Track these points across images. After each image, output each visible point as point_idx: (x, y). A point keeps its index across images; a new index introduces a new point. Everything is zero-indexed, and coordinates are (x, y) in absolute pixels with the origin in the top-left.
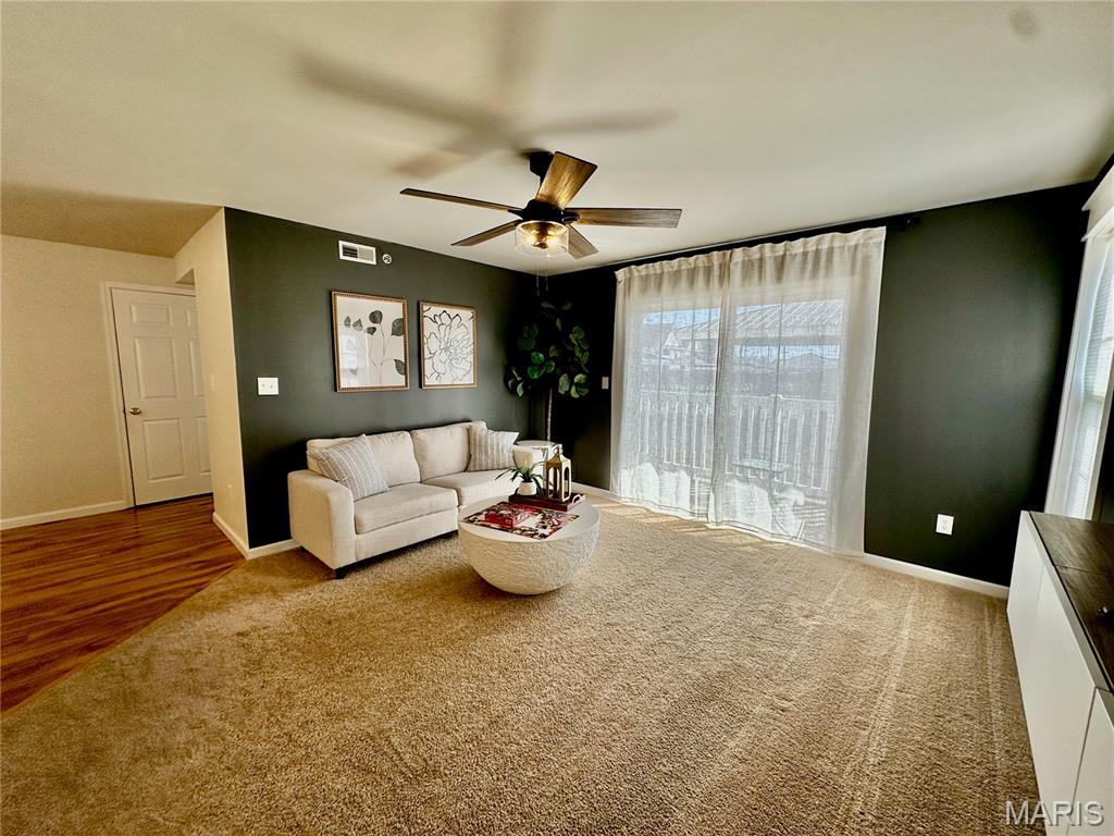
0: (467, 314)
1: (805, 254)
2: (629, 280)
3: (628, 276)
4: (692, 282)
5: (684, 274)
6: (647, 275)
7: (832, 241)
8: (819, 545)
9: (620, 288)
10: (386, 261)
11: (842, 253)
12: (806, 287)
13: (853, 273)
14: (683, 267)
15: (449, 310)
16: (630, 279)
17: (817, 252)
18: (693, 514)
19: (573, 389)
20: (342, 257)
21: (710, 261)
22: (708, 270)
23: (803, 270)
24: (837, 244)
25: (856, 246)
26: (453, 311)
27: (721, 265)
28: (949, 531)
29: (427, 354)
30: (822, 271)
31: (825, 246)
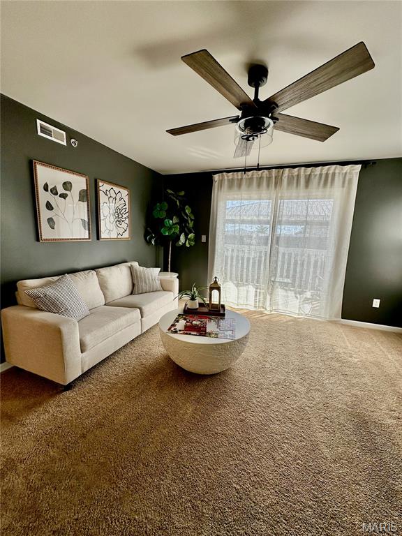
0: (124, 192)
1: (321, 175)
2: (221, 182)
3: (221, 178)
4: (259, 185)
5: (255, 180)
6: (232, 179)
7: (335, 169)
8: (321, 317)
9: (216, 185)
10: (73, 144)
11: (339, 176)
12: (320, 192)
13: (343, 186)
14: (255, 176)
15: (115, 188)
16: (222, 180)
17: (327, 174)
18: (255, 307)
19: (187, 242)
20: (39, 133)
21: (270, 174)
22: (269, 179)
23: (319, 183)
24: (337, 171)
25: (346, 173)
26: (117, 189)
27: (276, 177)
28: (378, 306)
29: (102, 217)
30: (329, 184)
31: (331, 172)
